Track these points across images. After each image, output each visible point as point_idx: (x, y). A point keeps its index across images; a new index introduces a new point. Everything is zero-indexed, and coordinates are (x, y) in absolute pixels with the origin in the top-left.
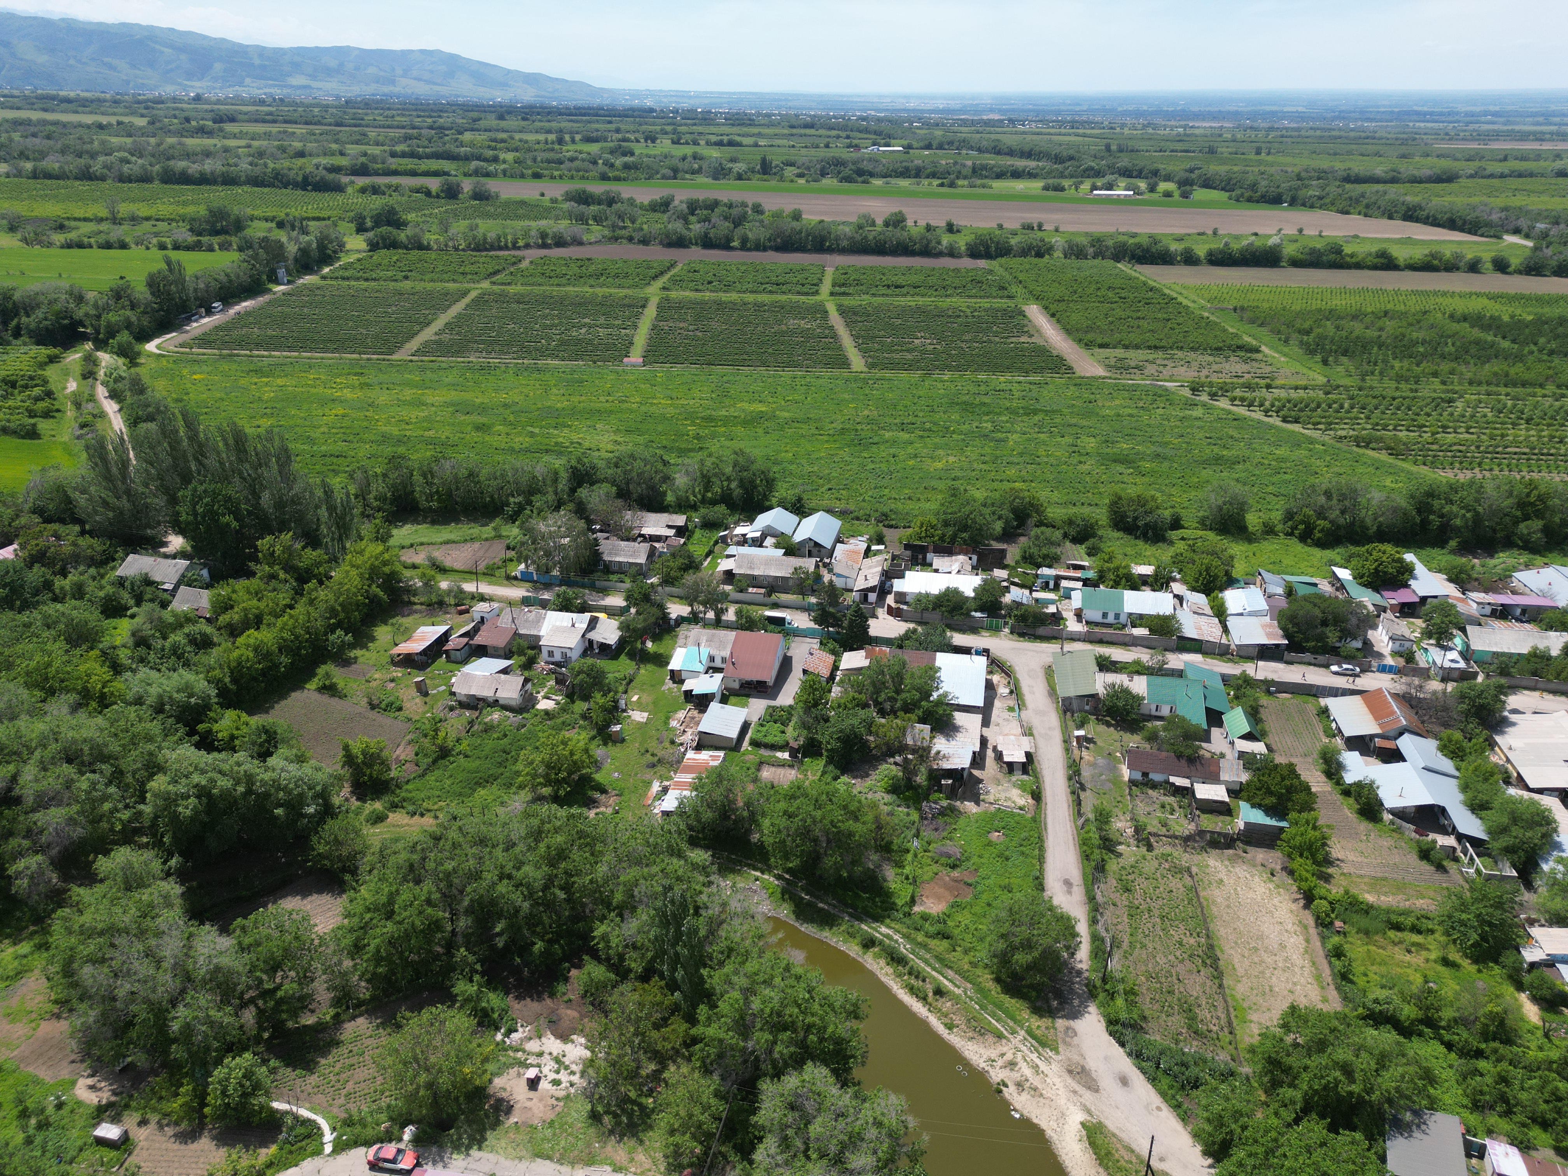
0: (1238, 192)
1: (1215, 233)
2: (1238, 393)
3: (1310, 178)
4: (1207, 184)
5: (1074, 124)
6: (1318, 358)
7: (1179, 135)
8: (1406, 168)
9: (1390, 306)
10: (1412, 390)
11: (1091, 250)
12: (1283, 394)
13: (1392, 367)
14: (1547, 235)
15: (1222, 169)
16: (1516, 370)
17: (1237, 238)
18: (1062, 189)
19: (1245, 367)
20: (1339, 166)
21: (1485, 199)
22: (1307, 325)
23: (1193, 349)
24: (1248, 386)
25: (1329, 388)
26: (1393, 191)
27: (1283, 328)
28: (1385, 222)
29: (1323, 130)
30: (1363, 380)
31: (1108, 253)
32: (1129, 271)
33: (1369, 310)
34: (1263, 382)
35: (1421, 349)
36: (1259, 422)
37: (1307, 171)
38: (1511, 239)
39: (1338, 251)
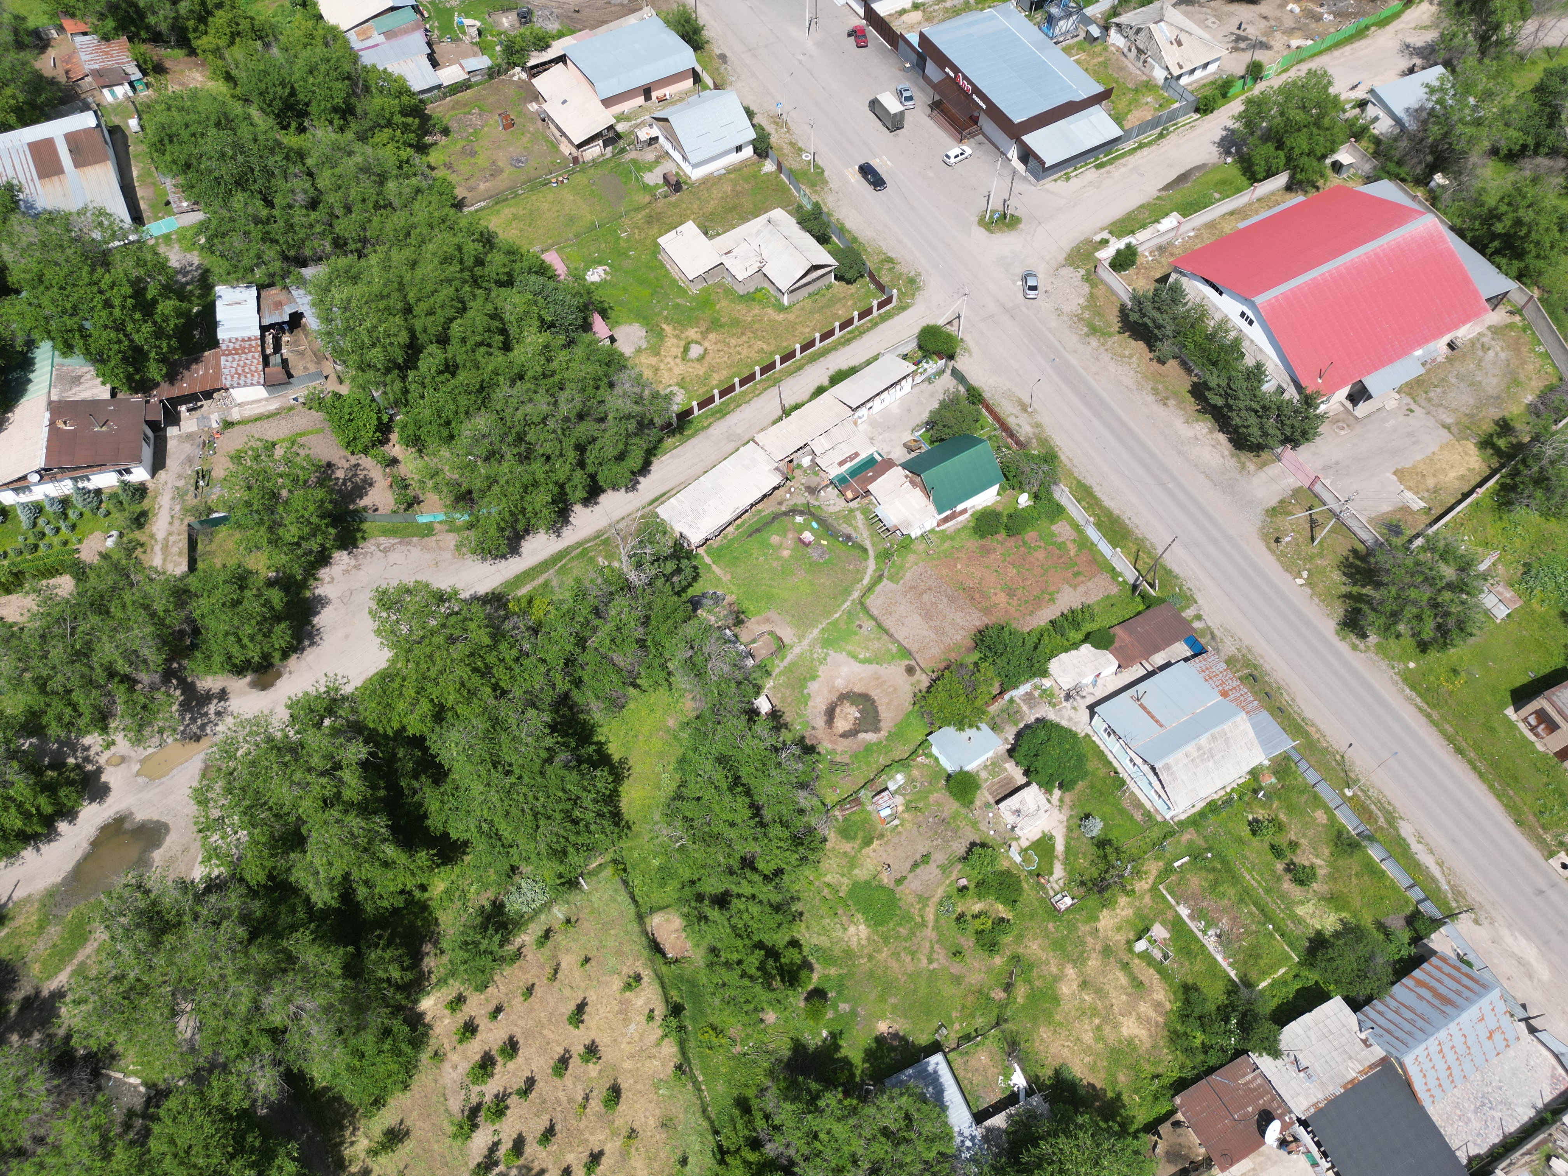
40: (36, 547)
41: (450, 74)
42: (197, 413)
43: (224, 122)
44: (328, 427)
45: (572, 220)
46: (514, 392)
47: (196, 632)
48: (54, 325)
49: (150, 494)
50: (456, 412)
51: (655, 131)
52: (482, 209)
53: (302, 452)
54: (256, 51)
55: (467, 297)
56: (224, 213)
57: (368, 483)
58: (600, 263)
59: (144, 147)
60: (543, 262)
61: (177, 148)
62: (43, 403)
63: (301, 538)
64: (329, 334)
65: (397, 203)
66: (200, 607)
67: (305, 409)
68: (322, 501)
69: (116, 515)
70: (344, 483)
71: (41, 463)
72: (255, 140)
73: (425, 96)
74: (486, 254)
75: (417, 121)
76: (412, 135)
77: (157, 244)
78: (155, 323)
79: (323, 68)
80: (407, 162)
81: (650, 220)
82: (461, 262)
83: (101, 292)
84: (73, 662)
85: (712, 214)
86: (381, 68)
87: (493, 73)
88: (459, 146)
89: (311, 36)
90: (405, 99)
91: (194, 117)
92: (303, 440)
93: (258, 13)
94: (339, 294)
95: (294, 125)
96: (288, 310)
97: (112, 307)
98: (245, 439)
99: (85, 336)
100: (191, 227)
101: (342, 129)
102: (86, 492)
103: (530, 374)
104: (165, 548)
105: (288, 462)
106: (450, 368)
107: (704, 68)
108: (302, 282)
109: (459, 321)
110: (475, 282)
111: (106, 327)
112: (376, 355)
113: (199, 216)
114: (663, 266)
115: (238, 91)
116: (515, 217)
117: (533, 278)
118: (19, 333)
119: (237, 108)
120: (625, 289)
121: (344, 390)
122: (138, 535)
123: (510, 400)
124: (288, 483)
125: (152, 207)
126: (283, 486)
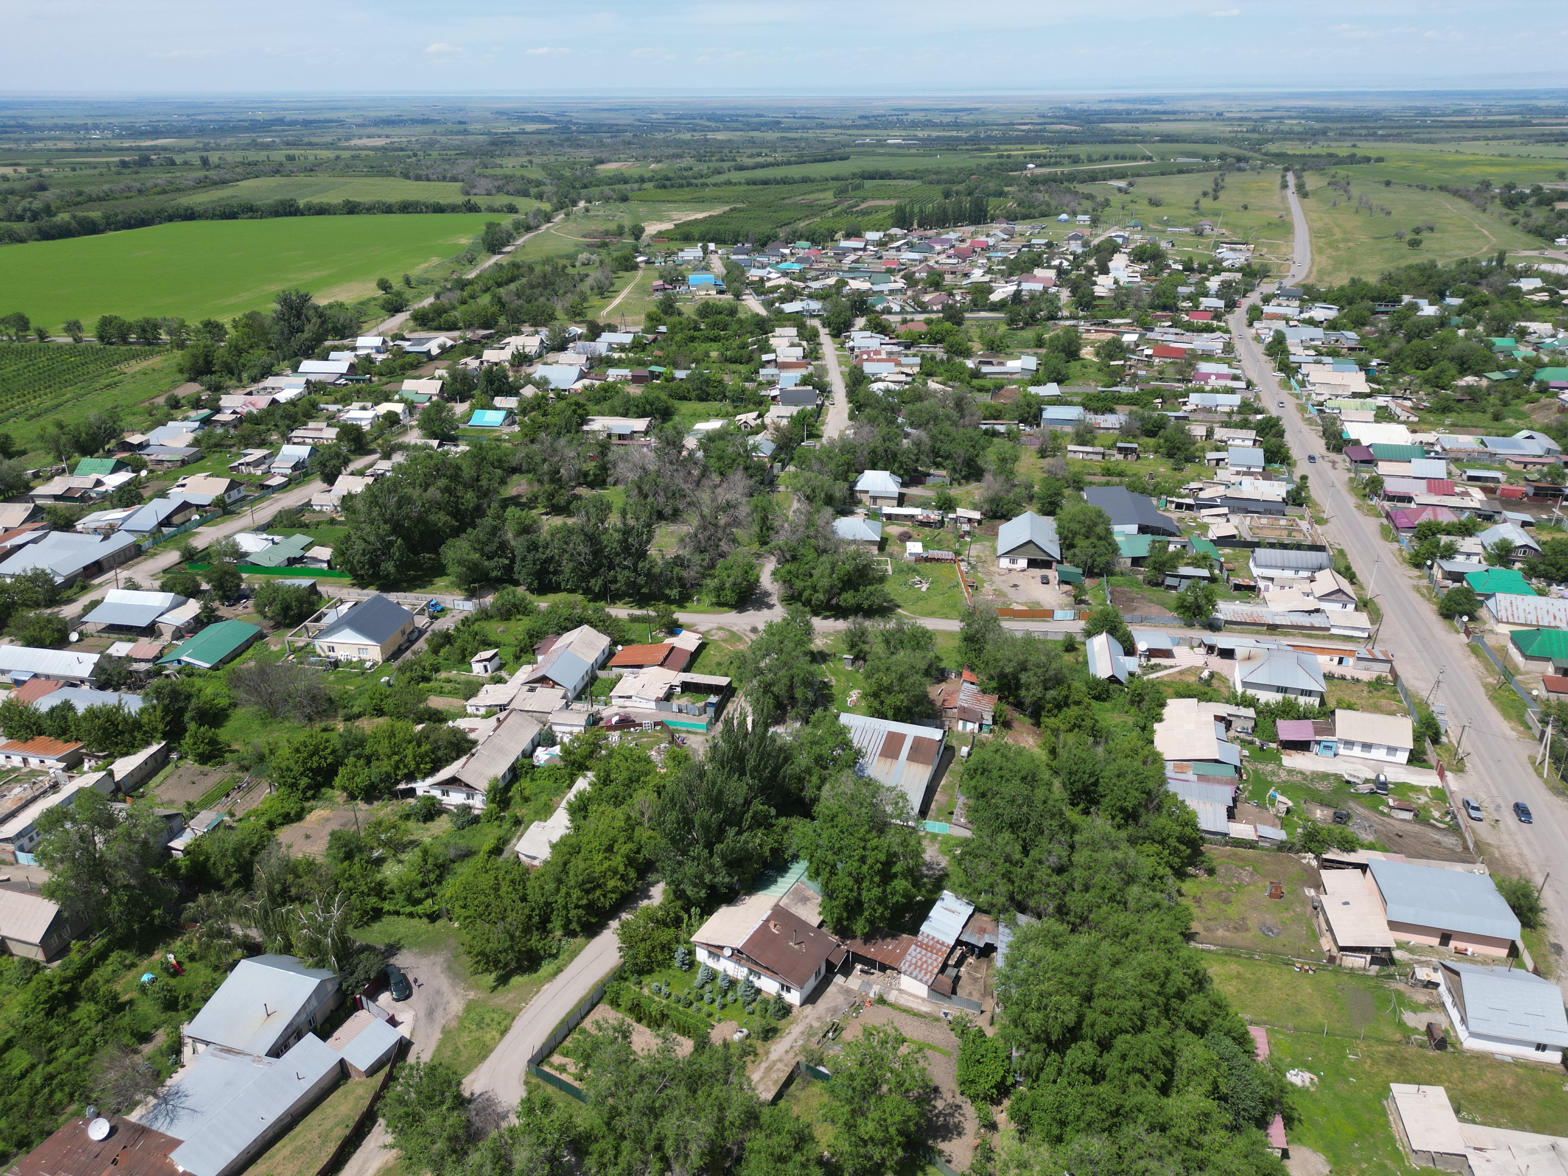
40: (691, 1004)
41: (1241, 830)
42: (866, 977)
43: (1030, 779)
44: (957, 1054)
45: (1299, 1011)
46: (1148, 1139)
47: (738, 1160)
48: (818, 854)
49: (790, 1018)
50: (1078, 1118)
51: (1438, 977)
52: (1209, 951)
53: (921, 1063)
54: (1086, 743)
55: (1151, 1020)
56: (988, 841)
57: (957, 1130)
58: (1310, 1069)
59: (961, 769)
60: (1247, 1032)
61: (984, 780)
62: (772, 903)
63: (872, 1139)
64: (1008, 977)
65: (1132, 904)
66: (757, 1140)
67: (948, 1028)
68: (909, 1118)
69: (756, 1017)
70: (937, 1116)
71: (739, 944)
72: (1045, 802)
73: (1207, 836)
74: (1191, 993)
75: (1189, 851)
76: (1177, 860)
77: (924, 837)
78: (884, 891)
79: (1130, 777)
80: (1161, 878)
81: (1390, 1060)
82: (1163, 985)
83: (864, 848)
84: (644, 1114)
85: (1474, 1095)
86: (1180, 798)
87: (1282, 847)
88: (1216, 889)
89: (1136, 752)
90: (1188, 830)
91: (1009, 765)
92: (929, 1053)
93: (1104, 720)
94: (1034, 950)
95: (1082, 806)
96: (987, 939)
97: (864, 863)
98: (885, 1021)
99: (833, 872)
100: (957, 838)
101: (1119, 827)
102: (750, 985)
103: (1174, 1131)
104: (769, 1069)
105: (905, 1064)
106: (1097, 1075)
107: (1527, 947)
108: (1012, 924)
109: (1128, 1036)
110: (1166, 1011)
111: (850, 874)
112: (1035, 1019)
113: (968, 834)
114: (1384, 1114)
115: (1054, 764)
116: (1239, 976)
117: (1228, 1041)
118: (794, 846)
119: (1046, 775)
120: (1326, 1112)
121: (990, 1032)
122: (759, 1044)
123: (1139, 1144)
124: (893, 1081)
125: (939, 810)
126: (887, 1082)
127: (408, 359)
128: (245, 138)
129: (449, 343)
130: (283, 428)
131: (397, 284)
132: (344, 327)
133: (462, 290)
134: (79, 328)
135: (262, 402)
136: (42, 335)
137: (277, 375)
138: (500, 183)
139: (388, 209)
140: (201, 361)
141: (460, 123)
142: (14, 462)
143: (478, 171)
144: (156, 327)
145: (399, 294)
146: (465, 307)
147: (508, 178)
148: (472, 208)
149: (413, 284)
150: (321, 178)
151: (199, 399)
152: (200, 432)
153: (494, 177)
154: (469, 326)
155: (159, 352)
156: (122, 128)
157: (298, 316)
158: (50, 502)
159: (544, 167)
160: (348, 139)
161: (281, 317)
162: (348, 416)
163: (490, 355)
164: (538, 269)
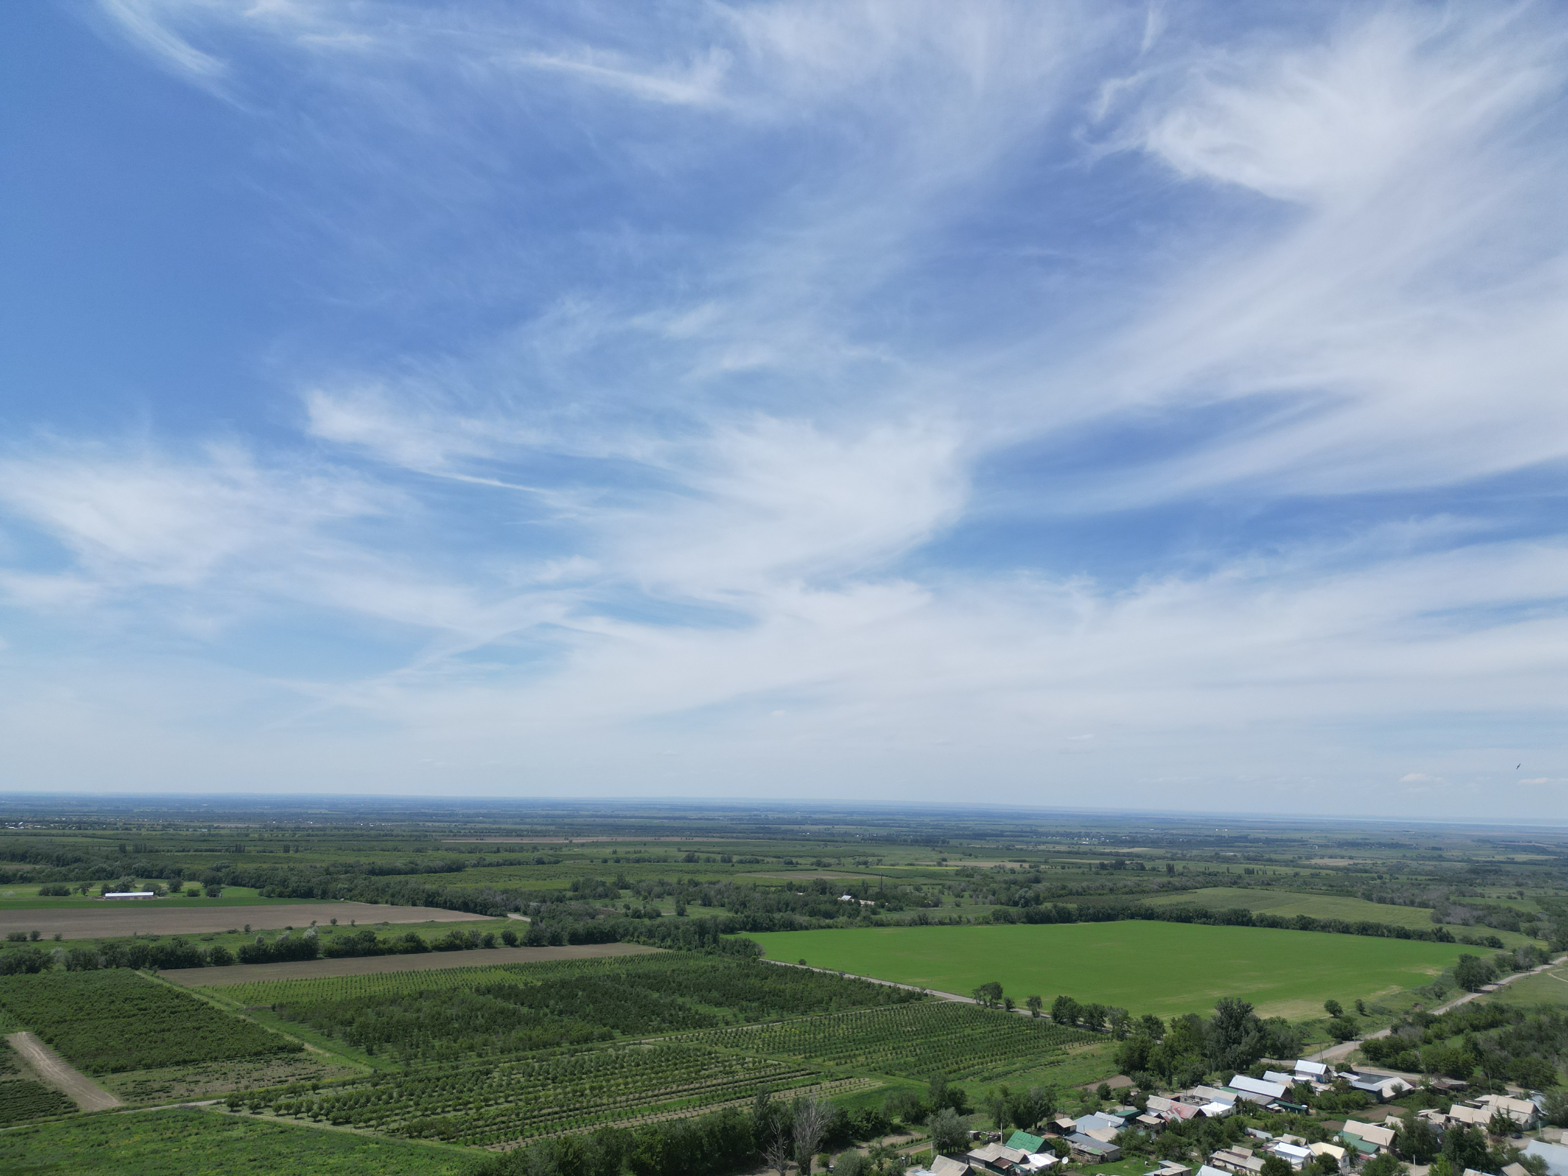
0: (269, 888)
1: (247, 930)
2: (283, 1100)
3: (338, 873)
4: (236, 882)
5: (80, 825)
6: (363, 1048)
7: (203, 835)
8: (423, 861)
9: (423, 987)
10: (453, 1068)
11: (102, 959)
12: (329, 1093)
13: (433, 1047)
14: (539, 912)
15: (251, 867)
16: (536, 1033)
17: (271, 933)
18: (66, 893)
19: (289, 1070)
20: (364, 860)
21: (488, 884)
22: (348, 1016)
23: (229, 1058)
24: (294, 1091)
25: (377, 1079)
26: (414, 881)
27: (325, 1022)
28: (410, 909)
29: (346, 829)
30: (408, 1065)
31: (124, 960)
32: (149, 978)
33: (406, 993)
34: (308, 1084)
35: (456, 1025)
36: (308, 1130)
37: (334, 865)
38: (514, 916)
39: (372, 940)
127: (1353, 1095)
128: (1209, 851)
129: (1407, 1087)
130: (1205, 1145)
131: (1348, 1009)
132: (1284, 1047)
133: (1427, 1026)
134: (1039, 1004)
135: (1188, 1111)
136: (1009, 1005)
137: (1207, 1085)
138: (1480, 913)
139: (1345, 929)
140: (1136, 1055)
141: (1434, 849)
142: (962, 1119)
143: (1453, 898)
144: (1102, 1014)
145: (1349, 1020)
146: (1427, 1047)
147: (1492, 910)
148: (1444, 938)
149: (1367, 1011)
150: (1278, 893)
151: (1128, 1095)
152: (1123, 1130)
153: (1474, 907)
154: (1433, 1070)
155: (1101, 1039)
156: (1107, 837)
157: (1237, 1026)
158: (981, 1167)
159: (1539, 901)
160: (1309, 858)
161: (1219, 1025)
162: (1276, 1148)
163: (1460, 1112)
164: (1530, 1018)
